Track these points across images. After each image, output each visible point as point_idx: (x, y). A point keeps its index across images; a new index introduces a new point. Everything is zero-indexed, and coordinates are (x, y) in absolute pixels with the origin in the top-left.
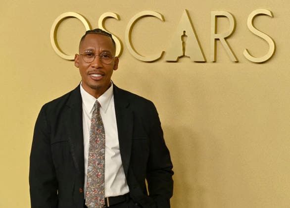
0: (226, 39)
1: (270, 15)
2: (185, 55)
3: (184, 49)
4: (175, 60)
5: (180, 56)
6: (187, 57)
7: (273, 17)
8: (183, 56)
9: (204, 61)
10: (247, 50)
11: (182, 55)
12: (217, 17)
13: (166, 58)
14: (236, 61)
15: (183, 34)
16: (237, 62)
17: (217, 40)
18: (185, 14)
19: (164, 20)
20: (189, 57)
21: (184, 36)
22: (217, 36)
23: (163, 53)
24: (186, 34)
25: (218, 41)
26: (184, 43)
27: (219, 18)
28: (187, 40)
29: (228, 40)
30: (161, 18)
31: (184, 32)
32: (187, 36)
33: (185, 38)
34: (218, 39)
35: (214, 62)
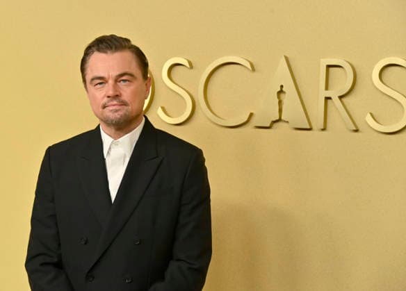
0: (341, 97)
2: (283, 118)
3: (280, 111)
4: (268, 125)
5: (274, 120)
6: (285, 121)
8: (279, 120)
9: (308, 127)
10: (371, 114)
11: (278, 118)
12: (329, 66)
13: (255, 122)
14: (354, 129)
15: (279, 89)
16: (356, 131)
17: (327, 98)
18: (283, 61)
19: (253, 69)
20: (287, 122)
21: (281, 92)
22: (328, 94)
23: (251, 115)
24: (284, 89)
25: (329, 101)
26: (280, 102)
27: (331, 69)
28: (285, 98)
29: (344, 100)
30: (249, 67)
31: (282, 86)
32: (284, 93)
33: (282, 96)
34: (330, 98)
35: (324, 129)
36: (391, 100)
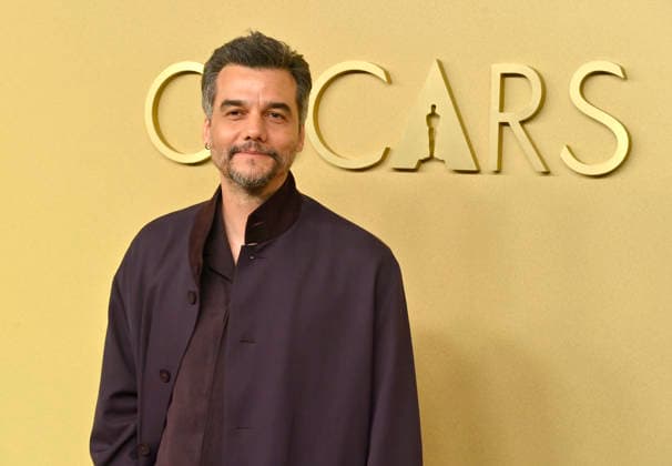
0: (523, 123)
1: (621, 75)
2: (436, 155)
3: (432, 144)
4: (413, 166)
5: (422, 158)
6: (438, 160)
7: (625, 78)
8: (431, 158)
9: (475, 169)
10: (568, 147)
11: (427, 155)
12: (504, 76)
13: (393, 162)
14: (544, 170)
15: (430, 111)
16: (547, 173)
17: (503, 125)
18: (436, 67)
19: (390, 81)
20: (443, 161)
21: (432, 115)
22: (503, 118)
23: (387, 151)
24: (437, 111)
25: (505, 128)
26: (431, 131)
27: (508, 80)
28: (439, 125)
29: (528, 126)
30: (384, 77)
31: (434, 107)
32: (438, 116)
33: (434, 120)
34: (507, 124)
35: (497, 172)
36: (597, 126)
